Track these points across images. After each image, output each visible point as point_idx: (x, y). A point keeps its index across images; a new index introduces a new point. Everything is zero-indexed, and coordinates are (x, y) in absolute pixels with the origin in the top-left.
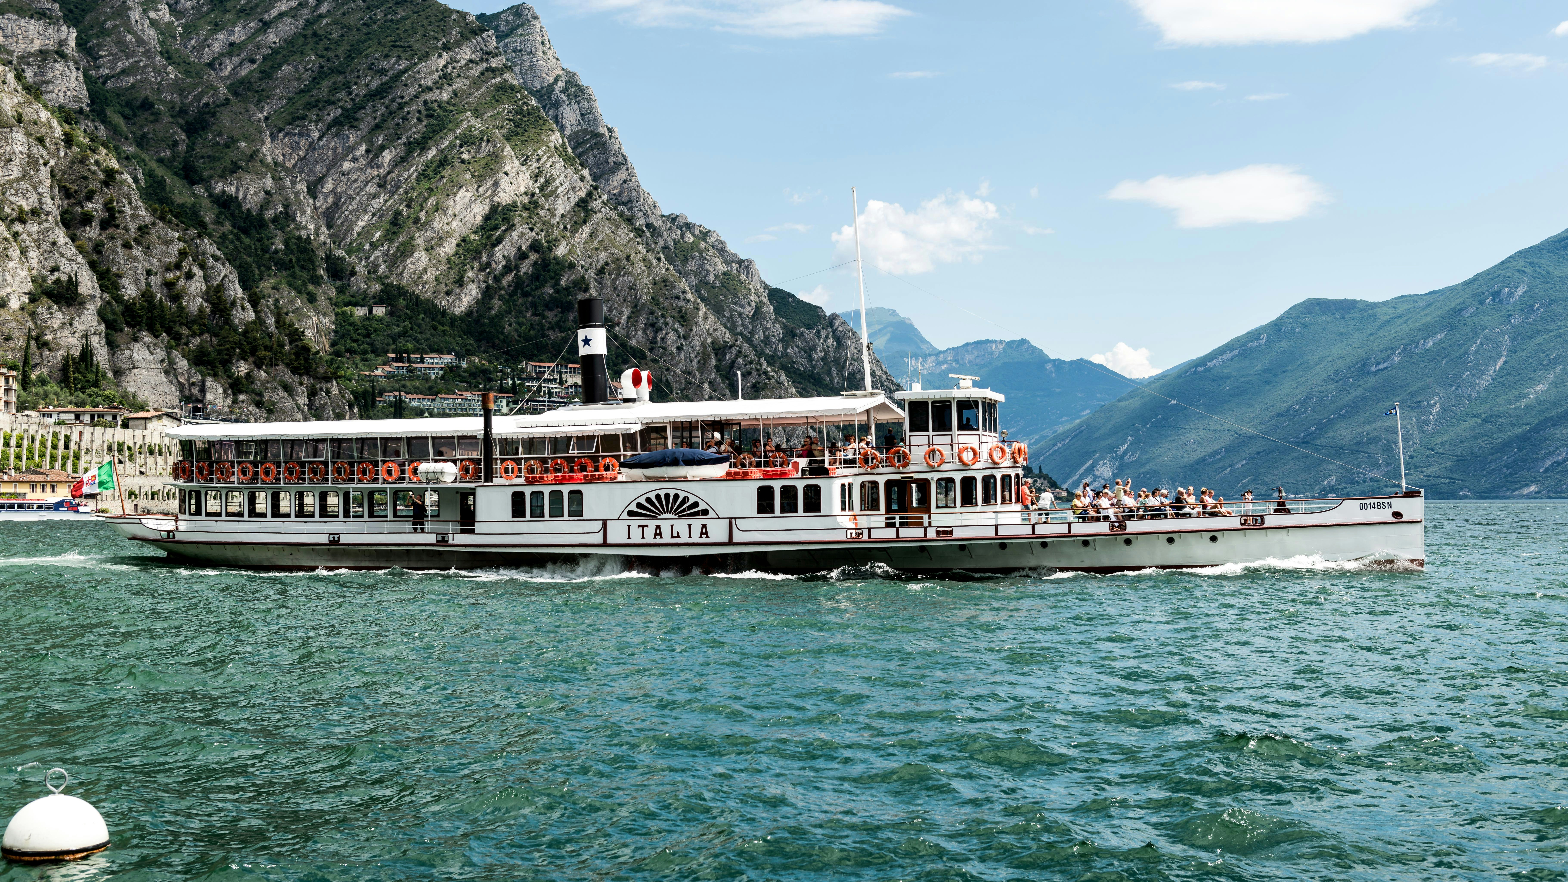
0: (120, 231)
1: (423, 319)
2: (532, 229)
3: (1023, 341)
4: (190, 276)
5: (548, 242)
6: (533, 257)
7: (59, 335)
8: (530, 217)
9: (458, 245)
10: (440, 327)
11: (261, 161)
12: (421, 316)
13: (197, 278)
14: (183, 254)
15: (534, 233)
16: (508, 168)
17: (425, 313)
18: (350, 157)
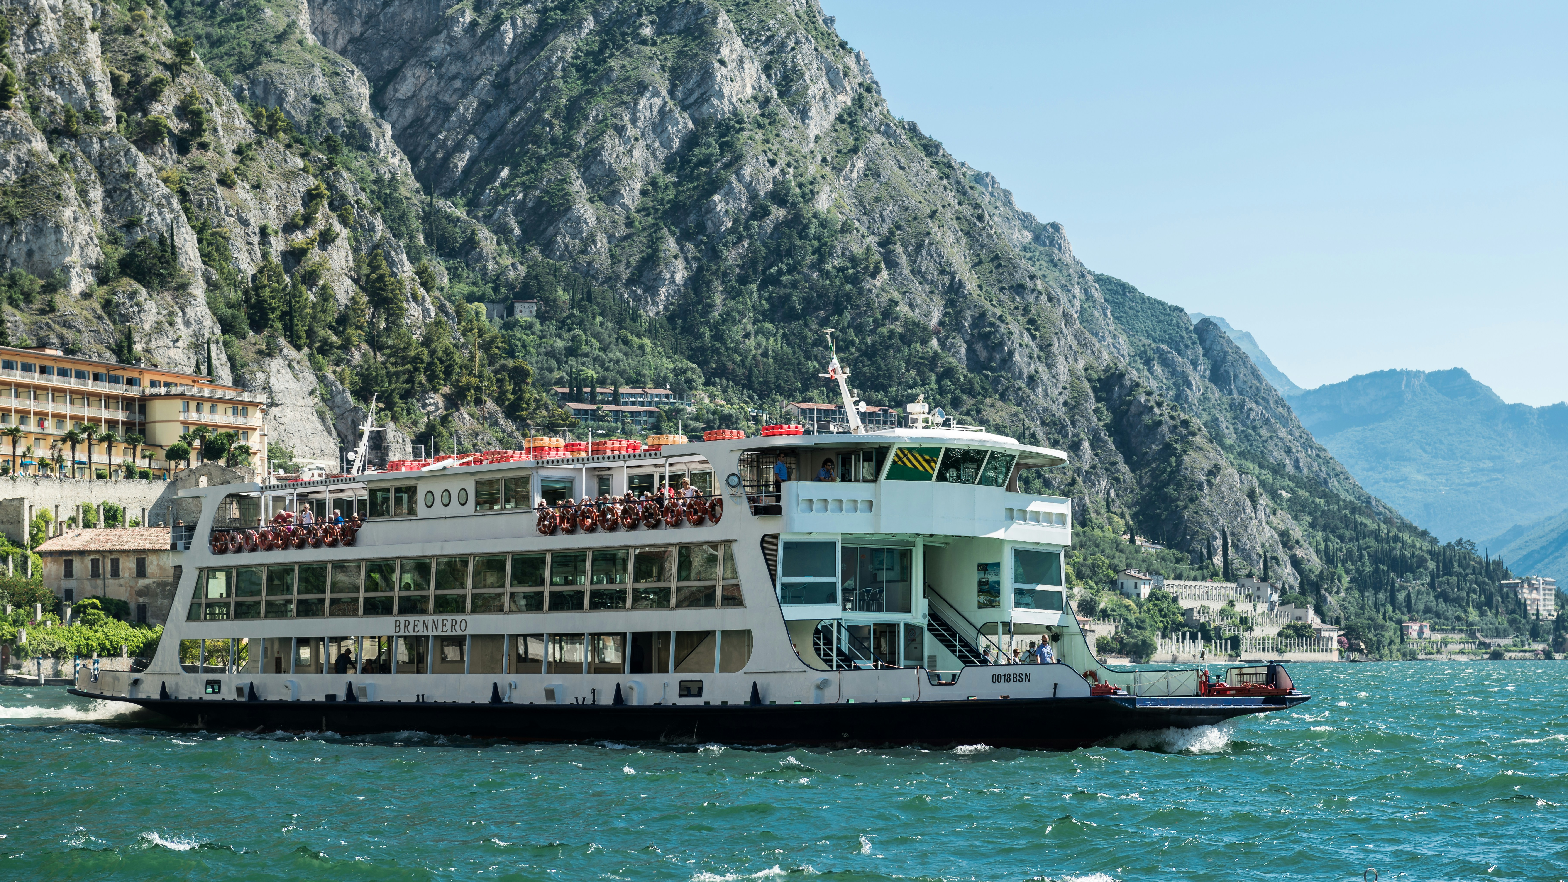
0: (210, 154)
1: (602, 324)
2: (772, 163)
3: (1458, 373)
4: (326, 239)
5: (801, 186)
6: (779, 213)
7: (153, 345)
8: (767, 141)
9: (644, 193)
10: (635, 340)
11: (300, 42)
12: (599, 319)
13: (339, 242)
14: (311, 197)
15: (776, 171)
16: (725, 52)
17: (602, 314)
18: (443, 36)
